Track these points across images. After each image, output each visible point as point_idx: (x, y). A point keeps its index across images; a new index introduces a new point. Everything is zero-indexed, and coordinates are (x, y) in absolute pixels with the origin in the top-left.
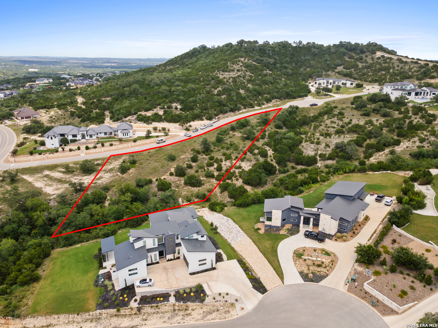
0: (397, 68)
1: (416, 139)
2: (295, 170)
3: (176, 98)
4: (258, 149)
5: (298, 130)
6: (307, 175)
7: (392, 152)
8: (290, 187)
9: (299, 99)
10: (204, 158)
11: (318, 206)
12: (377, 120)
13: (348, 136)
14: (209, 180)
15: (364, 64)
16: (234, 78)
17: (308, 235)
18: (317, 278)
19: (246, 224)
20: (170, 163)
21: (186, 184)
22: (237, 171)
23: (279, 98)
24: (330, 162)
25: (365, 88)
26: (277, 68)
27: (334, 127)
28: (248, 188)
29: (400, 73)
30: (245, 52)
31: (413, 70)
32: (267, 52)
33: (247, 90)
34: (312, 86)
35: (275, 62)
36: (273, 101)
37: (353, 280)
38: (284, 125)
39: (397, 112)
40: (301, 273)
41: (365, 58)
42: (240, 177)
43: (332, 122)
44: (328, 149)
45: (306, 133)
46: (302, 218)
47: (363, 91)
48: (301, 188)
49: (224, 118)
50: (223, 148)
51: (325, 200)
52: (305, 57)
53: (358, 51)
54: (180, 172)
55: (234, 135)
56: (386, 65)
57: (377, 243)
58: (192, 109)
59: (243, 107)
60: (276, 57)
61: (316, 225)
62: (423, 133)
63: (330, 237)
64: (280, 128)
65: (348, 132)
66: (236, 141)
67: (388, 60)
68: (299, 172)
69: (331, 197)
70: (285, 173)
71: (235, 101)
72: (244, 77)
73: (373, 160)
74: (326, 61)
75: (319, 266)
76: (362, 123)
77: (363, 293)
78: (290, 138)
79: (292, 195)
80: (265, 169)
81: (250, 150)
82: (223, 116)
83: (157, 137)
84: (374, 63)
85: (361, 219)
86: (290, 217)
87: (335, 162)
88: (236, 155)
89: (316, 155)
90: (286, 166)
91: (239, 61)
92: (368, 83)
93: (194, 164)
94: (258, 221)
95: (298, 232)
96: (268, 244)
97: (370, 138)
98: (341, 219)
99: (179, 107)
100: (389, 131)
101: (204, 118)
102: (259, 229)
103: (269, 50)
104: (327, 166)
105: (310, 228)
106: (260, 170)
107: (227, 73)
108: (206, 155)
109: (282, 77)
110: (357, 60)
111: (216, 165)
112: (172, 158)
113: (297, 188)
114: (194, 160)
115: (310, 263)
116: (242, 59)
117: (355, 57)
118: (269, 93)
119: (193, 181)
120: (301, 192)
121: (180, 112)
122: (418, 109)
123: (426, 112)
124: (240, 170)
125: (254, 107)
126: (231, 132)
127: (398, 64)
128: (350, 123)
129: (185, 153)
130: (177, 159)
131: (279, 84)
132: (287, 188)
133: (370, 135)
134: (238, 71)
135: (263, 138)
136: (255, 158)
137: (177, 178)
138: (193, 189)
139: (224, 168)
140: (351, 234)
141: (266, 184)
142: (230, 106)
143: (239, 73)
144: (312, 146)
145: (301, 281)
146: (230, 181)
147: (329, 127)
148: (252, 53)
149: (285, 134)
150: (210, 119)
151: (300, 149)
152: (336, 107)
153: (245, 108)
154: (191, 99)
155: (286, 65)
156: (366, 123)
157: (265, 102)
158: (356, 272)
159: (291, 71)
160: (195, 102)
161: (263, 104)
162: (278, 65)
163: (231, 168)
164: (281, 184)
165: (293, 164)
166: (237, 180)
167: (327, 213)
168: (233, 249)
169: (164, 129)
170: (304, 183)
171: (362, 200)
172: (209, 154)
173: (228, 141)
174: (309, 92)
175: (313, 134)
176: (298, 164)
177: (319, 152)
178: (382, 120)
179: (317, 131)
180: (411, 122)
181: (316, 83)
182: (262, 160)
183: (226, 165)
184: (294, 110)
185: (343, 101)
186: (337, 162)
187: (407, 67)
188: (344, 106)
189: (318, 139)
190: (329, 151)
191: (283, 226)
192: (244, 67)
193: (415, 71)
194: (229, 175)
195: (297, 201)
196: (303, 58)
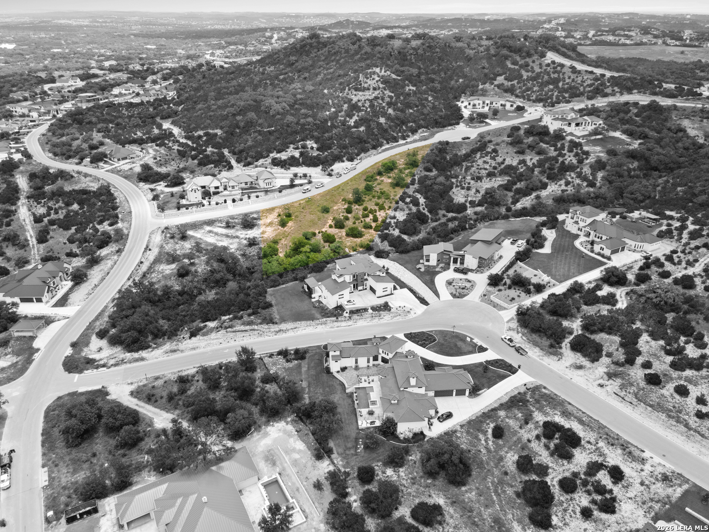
0: (567, 81)
1: (563, 182)
2: (446, 218)
3: (309, 134)
4: (409, 196)
5: (449, 173)
6: (457, 223)
7: (538, 197)
8: (442, 235)
9: (450, 128)
10: (357, 209)
11: (464, 249)
12: (531, 159)
13: (499, 179)
14: (367, 230)
15: (530, 74)
16: (371, 101)
17: (457, 270)
18: (461, 296)
19: (409, 266)
20: (326, 215)
21: (348, 235)
22: (392, 221)
23: (426, 127)
24: (479, 209)
25: (527, 111)
26: (421, 82)
27: (486, 169)
28: (405, 237)
29: (571, 88)
30: (380, 58)
31: (585, 84)
32: (409, 57)
33: (389, 118)
34: (466, 107)
35: (419, 73)
36: (420, 131)
37: (485, 295)
38: (434, 166)
39: (553, 148)
40: (451, 294)
41: (531, 64)
42: (396, 227)
43: (485, 162)
44: (478, 195)
45: (456, 177)
46: (452, 259)
47: (524, 115)
48: (452, 235)
49: (366, 157)
50: (374, 197)
51: (470, 245)
52: (456, 62)
53: (524, 54)
54: (339, 225)
55: (382, 181)
56: (556, 75)
57: (504, 272)
58: (330, 148)
59: (385, 142)
60: (420, 64)
61: (462, 263)
62: (570, 175)
63: (472, 271)
64: (430, 170)
65: (500, 175)
66: (386, 188)
67: (559, 68)
68: (450, 220)
69: (475, 242)
70: (436, 221)
71: (376, 135)
72: (383, 99)
73: (519, 206)
74: (484, 68)
75: (463, 289)
76: (515, 163)
77: (489, 302)
78: (441, 184)
79: (444, 241)
80: (419, 219)
81: (402, 199)
82: (366, 155)
83: (301, 185)
84: (541, 72)
85: (496, 257)
86: (443, 258)
87: (484, 208)
88: (390, 205)
89: (466, 201)
90: (438, 214)
91: (374, 73)
92: (530, 103)
93: (349, 215)
94: (419, 263)
95: (449, 268)
96: (427, 278)
97: (521, 181)
98: (480, 258)
99: (315, 146)
100: (540, 172)
101: (345, 159)
102: (420, 268)
103: (411, 54)
104: (476, 213)
105: (458, 265)
106: (414, 221)
107: (361, 93)
108: (359, 205)
109: (428, 94)
110: (521, 67)
111: (371, 216)
112: (326, 210)
113: (448, 236)
114: (349, 211)
115: (457, 287)
116: (378, 70)
117: (520, 63)
118: (414, 122)
119: (355, 232)
120: (452, 239)
121: (318, 153)
122: (574, 145)
123: (581, 149)
124: (395, 221)
125: (398, 141)
126: (378, 177)
127: (570, 74)
128: (503, 163)
129: (336, 203)
130: (331, 210)
131: (425, 107)
132: (439, 236)
133: (520, 178)
134: (375, 89)
135: (413, 184)
136: (407, 207)
137: (337, 230)
138: (356, 240)
139: (380, 219)
140: (487, 268)
141: (420, 233)
142: (372, 142)
143: (377, 92)
144: (463, 192)
145: (451, 298)
146: (387, 231)
147: (481, 169)
148: (389, 60)
149: (435, 178)
150: (351, 160)
151: (450, 196)
152: (490, 141)
153: (388, 143)
154: (326, 135)
155: (433, 76)
156: (519, 163)
157: (410, 134)
158: (487, 291)
159: (439, 86)
160: (331, 138)
161: (408, 136)
162: (423, 77)
163: (386, 218)
164: (434, 232)
165: (444, 212)
166: (394, 230)
167: (470, 254)
168: (403, 282)
169: (305, 176)
170: (455, 231)
171: (500, 244)
172: (362, 205)
173: (377, 189)
174: (462, 117)
175: (464, 178)
176: (448, 212)
177: (470, 199)
178: (536, 159)
179: (469, 173)
180: (563, 162)
181: (469, 104)
182: (414, 209)
183: (381, 215)
184: (444, 147)
185: (498, 132)
186: (486, 208)
187: (579, 79)
188: (499, 140)
189: (469, 183)
190: (479, 197)
191: (438, 265)
192: (382, 83)
193: (588, 85)
194: (386, 225)
195: (448, 246)
196: (454, 64)
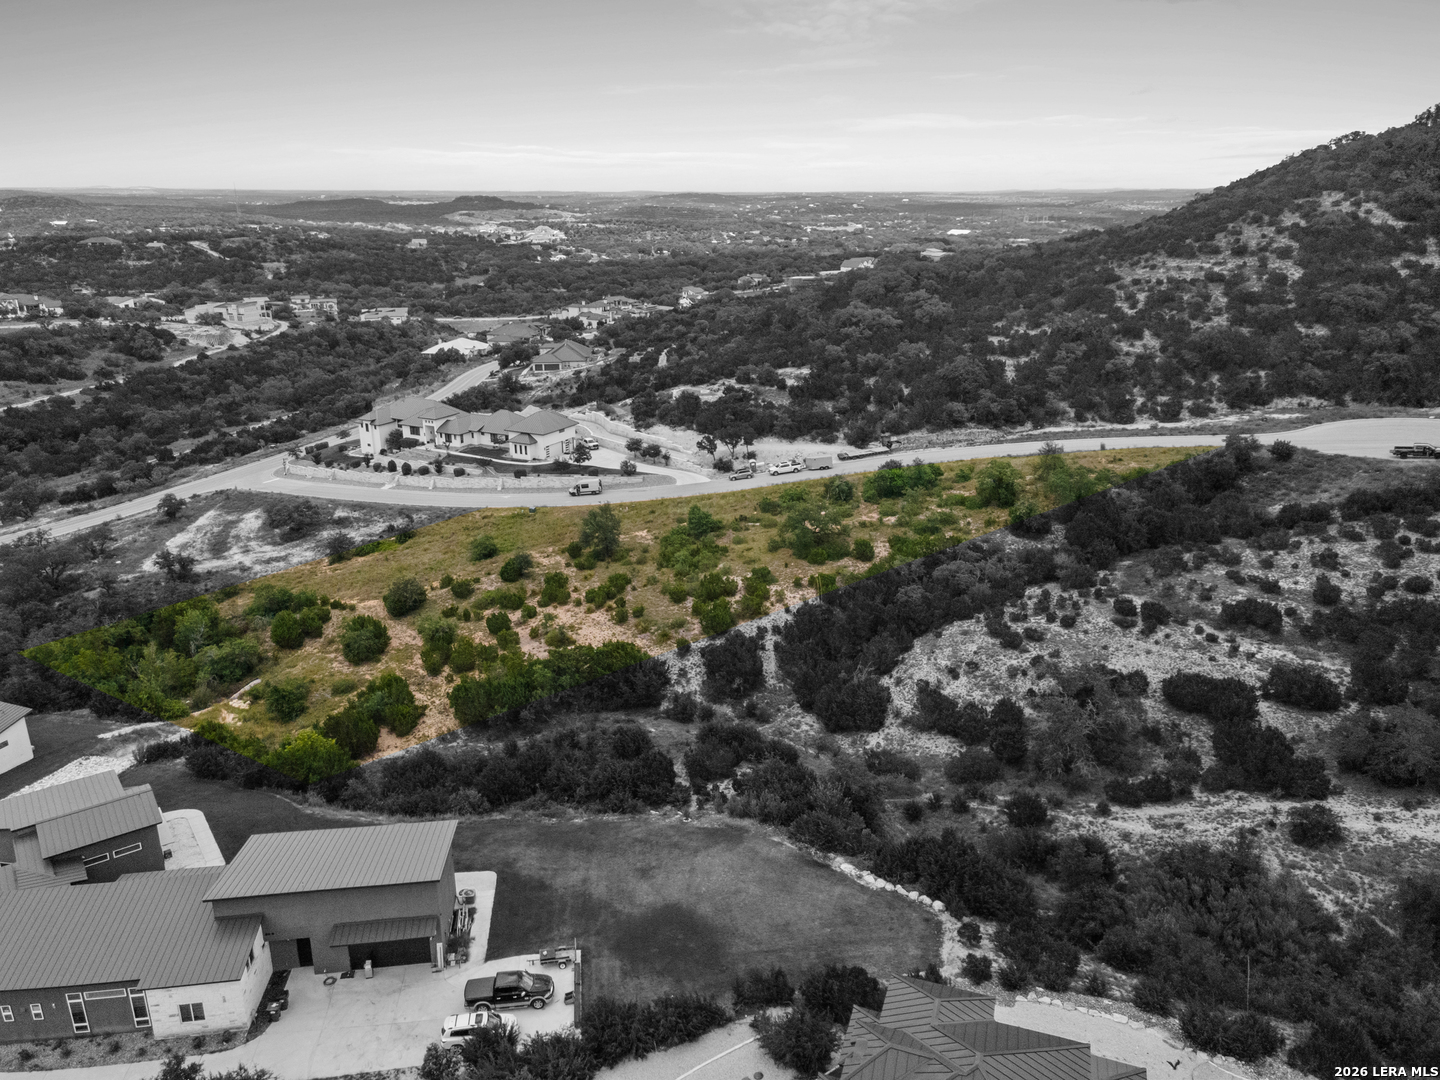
82: (933, 437)
83: (595, 473)
99: (792, 382)
101: (842, 434)
150: (858, 441)
169: (656, 452)
